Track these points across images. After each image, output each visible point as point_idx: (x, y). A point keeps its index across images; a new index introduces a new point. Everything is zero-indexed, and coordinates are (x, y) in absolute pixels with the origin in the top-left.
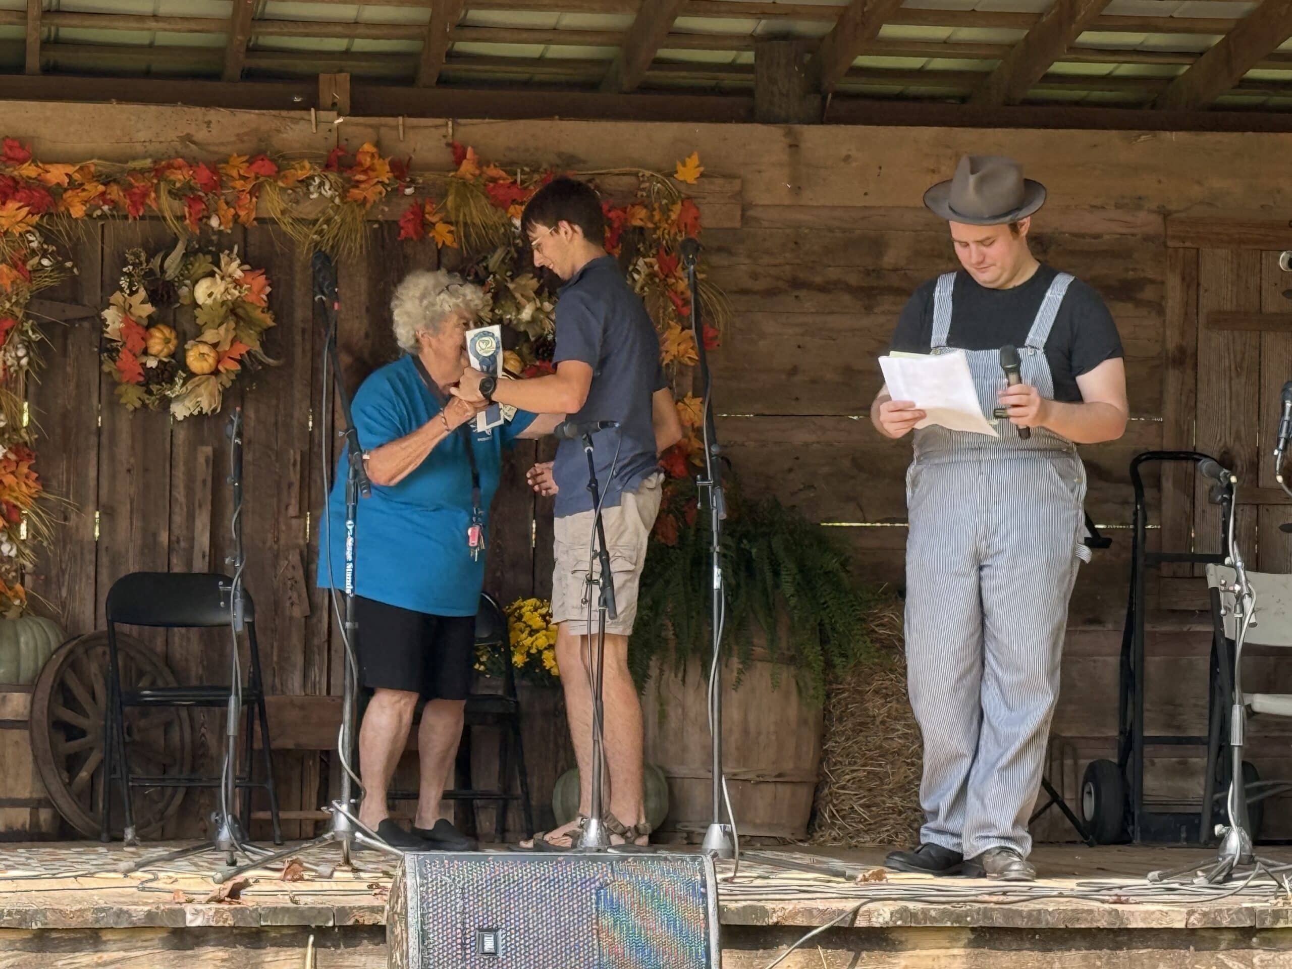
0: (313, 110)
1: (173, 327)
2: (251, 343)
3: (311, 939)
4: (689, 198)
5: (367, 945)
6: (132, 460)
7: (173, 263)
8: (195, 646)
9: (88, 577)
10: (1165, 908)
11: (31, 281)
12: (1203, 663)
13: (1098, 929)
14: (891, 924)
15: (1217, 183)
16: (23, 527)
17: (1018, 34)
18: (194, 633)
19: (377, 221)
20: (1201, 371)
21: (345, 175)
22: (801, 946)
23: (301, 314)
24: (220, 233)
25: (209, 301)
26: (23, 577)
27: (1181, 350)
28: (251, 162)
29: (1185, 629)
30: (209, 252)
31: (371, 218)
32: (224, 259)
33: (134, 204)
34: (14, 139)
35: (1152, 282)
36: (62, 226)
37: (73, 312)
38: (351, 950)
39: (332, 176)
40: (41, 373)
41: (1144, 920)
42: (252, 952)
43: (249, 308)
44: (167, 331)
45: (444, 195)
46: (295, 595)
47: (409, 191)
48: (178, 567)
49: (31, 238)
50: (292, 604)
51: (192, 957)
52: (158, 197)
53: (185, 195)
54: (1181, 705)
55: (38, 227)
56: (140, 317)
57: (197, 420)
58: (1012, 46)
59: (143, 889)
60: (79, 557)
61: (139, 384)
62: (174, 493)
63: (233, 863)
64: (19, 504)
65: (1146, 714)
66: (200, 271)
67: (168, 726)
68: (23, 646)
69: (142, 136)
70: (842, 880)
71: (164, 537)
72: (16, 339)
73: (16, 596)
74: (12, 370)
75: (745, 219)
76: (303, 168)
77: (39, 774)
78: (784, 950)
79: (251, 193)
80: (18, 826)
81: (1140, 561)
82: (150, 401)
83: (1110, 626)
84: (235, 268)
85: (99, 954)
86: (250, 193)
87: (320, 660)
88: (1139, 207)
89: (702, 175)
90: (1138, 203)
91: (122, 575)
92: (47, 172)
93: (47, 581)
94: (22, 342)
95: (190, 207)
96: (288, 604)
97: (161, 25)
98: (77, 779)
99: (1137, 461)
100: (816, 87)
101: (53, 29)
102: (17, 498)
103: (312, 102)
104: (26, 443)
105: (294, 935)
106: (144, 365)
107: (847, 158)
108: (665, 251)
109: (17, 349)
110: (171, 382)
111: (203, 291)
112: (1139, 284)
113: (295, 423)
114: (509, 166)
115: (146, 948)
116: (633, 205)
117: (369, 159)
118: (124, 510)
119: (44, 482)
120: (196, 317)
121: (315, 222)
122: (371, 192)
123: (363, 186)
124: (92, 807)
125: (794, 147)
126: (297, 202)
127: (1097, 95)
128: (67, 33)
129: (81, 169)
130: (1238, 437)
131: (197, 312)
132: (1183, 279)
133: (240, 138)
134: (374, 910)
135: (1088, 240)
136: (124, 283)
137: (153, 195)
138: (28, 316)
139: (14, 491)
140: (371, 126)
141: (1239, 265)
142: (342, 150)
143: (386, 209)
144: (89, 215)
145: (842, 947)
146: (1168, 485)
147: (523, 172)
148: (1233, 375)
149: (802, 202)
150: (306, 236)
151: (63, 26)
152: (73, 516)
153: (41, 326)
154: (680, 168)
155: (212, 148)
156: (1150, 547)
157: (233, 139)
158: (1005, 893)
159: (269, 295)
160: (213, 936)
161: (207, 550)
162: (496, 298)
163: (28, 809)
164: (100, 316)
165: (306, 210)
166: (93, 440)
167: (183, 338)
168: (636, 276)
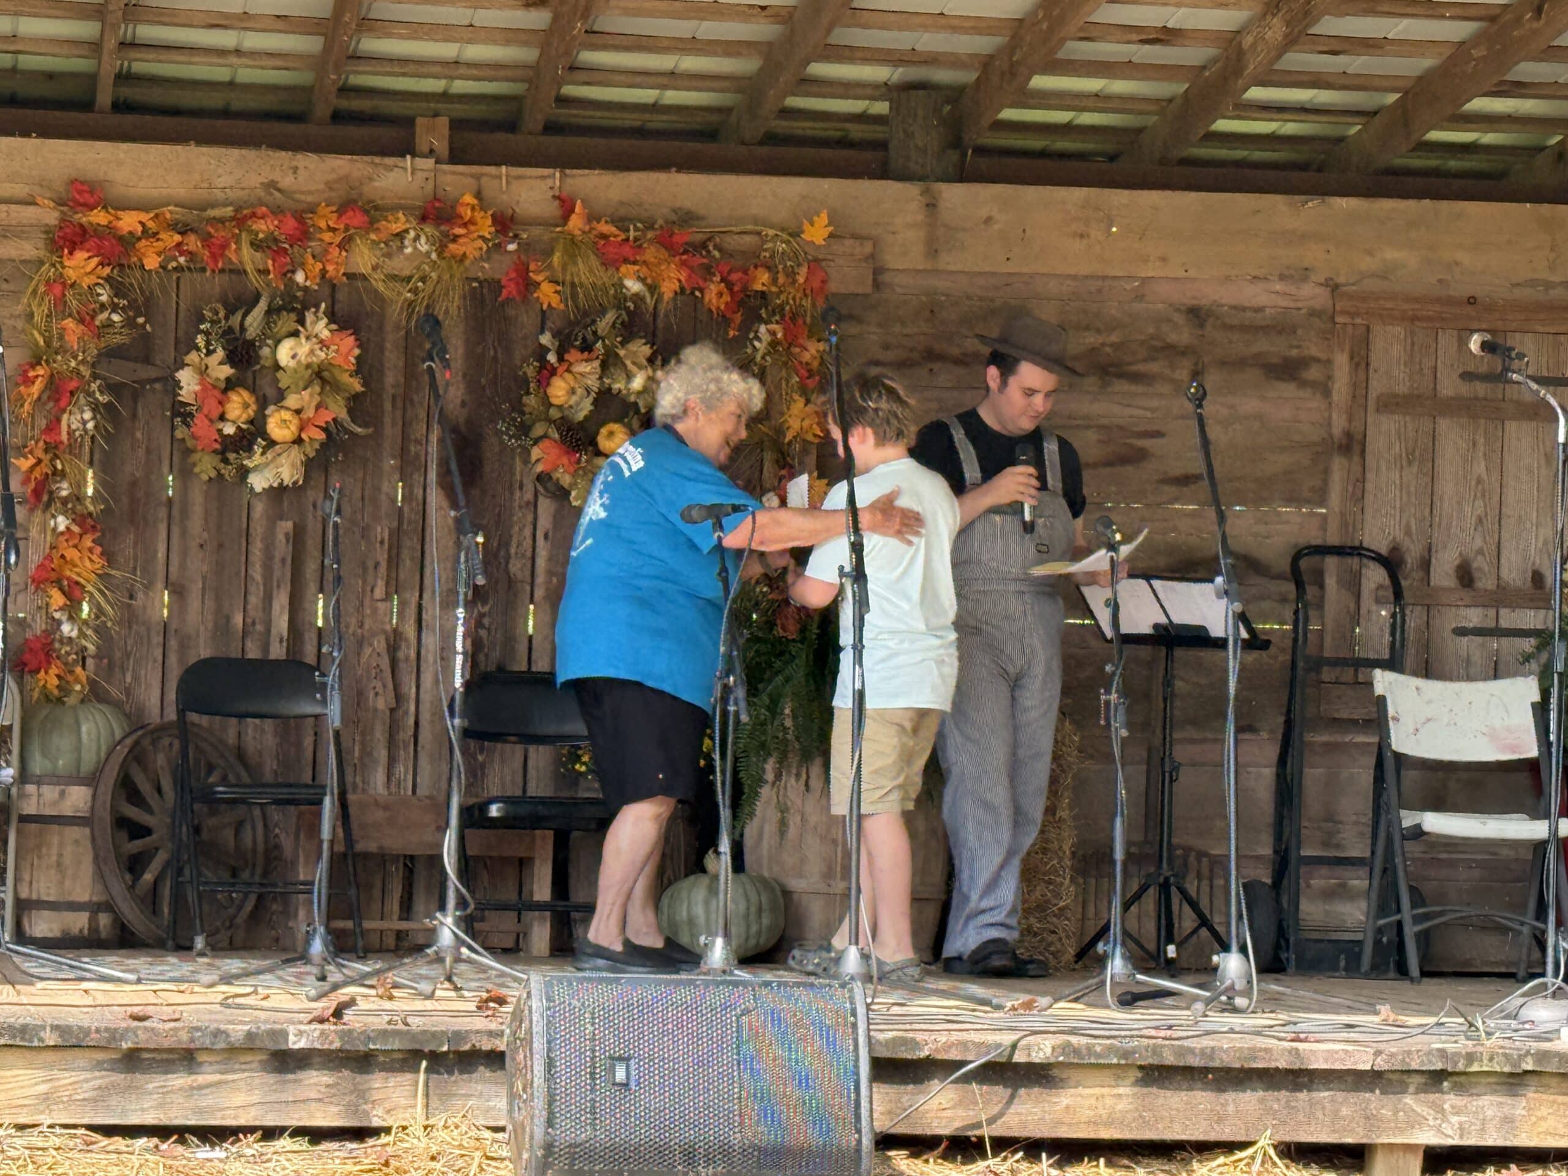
0: (408, 157)
1: (253, 391)
2: (338, 409)
3: (424, 1064)
4: (816, 260)
5: (483, 1072)
6: (205, 535)
7: (254, 320)
8: (270, 740)
9: (155, 661)
10: (1350, 1048)
11: (99, 337)
12: (1365, 776)
13: (1277, 1069)
14: (1052, 1060)
15: (1392, 255)
16: (86, 607)
17: (1178, 88)
18: (268, 724)
19: (476, 279)
20: (1369, 457)
21: (443, 228)
22: (956, 1081)
23: (392, 378)
24: (306, 289)
25: (292, 363)
26: (84, 659)
27: (1349, 435)
28: (341, 212)
29: (1347, 740)
30: (293, 309)
31: (471, 275)
32: (309, 317)
33: (214, 257)
34: (82, 183)
35: (1317, 360)
36: (134, 279)
37: (145, 372)
38: (465, 1076)
39: (429, 229)
40: (109, 438)
41: (1326, 1061)
42: (359, 1078)
43: (336, 372)
44: (245, 394)
45: (549, 252)
46: (379, 685)
47: (512, 247)
48: (253, 652)
49: (100, 291)
50: (377, 694)
51: (295, 1081)
52: (238, 250)
53: (269, 247)
54: (1341, 822)
55: (108, 279)
56: (218, 379)
57: (278, 493)
58: (1170, 101)
59: (229, 1006)
60: (145, 641)
61: (215, 451)
62: (250, 572)
63: (323, 978)
64: (82, 580)
65: (1303, 831)
66: (284, 331)
67: (239, 826)
68: (84, 736)
69: (221, 182)
70: (988, 1008)
71: (238, 620)
72: (82, 401)
73: (77, 681)
74: (77, 434)
75: (877, 285)
76: (397, 220)
77: (100, 875)
78: (935, 1085)
79: (341, 246)
80: (75, 931)
81: (1301, 664)
82: (229, 472)
83: (1265, 735)
84: (321, 328)
85: (193, 1077)
86: (339, 246)
87: (405, 756)
88: (1305, 279)
89: (831, 236)
90: (1304, 274)
91: (192, 660)
92: (119, 219)
93: (111, 666)
94: (89, 404)
95: (274, 260)
96: (371, 695)
97: (244, 61)
98: (141, 881)
99: (1297, 557)
100: (956, 143)
101: (126, 64)
102: (79, 575)
103: (405, 148)
104: (90, 514)
105: (404, 1060)
106: (220, 431)
107: (988, 220)
108: (792, 319)
109: (82, 412)
110: (249, 450)
111: (285, 353)
112: (1303, 363)
113: (383, 497)
114: (621, 223)
115: (244, 1071)
116: (756, 267)
117: (469, 212)
118: (196, 588)
119: (109, 557)
120: (278, 381)
121: (409, 279)
122: (470, 247)
123: (462, 240)
124: (155, 911)
125: (931, 206)
126: (389, 255)
127: (1258, 155)
128: (138, 67)
129: (157, 216)
130: (1408, 533)
131: (280, 374)
132: (1352, 358)
133: (329, 185)
134: (491, 1034)
135: (1249, 314)
136: (200, 340)
137: (234, 246)
138: (95, 377)
139: (75, 566)
140: (472, 176)
141: (1413, 344)
142: (439, 200)
143: (486, 265)
144: (163, 267)
145: (997, 1084)
146: (1331, 582)
147: (636, 229)
148: (1405, 463)
149: (941, 266)
150: (399, 294)
151: (136, 60)
152: (140, 595)
153: (110, 388)
154: (806, 226)
155: (297, 196)
156: (1311, 650)
157: (322, 186)
158: (1170, 1028)
159: (358, 358)
160: (317, 1060)
161: (285, 634)
162: (604, 366)
163: (87, 914)
164: (173, 378)
165: (399, 265)
166: (163, 513)
167: (263, 403)
168: (756, 343)
